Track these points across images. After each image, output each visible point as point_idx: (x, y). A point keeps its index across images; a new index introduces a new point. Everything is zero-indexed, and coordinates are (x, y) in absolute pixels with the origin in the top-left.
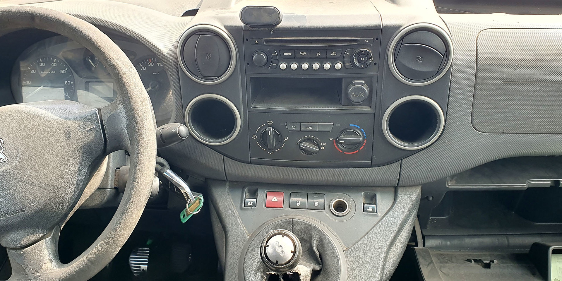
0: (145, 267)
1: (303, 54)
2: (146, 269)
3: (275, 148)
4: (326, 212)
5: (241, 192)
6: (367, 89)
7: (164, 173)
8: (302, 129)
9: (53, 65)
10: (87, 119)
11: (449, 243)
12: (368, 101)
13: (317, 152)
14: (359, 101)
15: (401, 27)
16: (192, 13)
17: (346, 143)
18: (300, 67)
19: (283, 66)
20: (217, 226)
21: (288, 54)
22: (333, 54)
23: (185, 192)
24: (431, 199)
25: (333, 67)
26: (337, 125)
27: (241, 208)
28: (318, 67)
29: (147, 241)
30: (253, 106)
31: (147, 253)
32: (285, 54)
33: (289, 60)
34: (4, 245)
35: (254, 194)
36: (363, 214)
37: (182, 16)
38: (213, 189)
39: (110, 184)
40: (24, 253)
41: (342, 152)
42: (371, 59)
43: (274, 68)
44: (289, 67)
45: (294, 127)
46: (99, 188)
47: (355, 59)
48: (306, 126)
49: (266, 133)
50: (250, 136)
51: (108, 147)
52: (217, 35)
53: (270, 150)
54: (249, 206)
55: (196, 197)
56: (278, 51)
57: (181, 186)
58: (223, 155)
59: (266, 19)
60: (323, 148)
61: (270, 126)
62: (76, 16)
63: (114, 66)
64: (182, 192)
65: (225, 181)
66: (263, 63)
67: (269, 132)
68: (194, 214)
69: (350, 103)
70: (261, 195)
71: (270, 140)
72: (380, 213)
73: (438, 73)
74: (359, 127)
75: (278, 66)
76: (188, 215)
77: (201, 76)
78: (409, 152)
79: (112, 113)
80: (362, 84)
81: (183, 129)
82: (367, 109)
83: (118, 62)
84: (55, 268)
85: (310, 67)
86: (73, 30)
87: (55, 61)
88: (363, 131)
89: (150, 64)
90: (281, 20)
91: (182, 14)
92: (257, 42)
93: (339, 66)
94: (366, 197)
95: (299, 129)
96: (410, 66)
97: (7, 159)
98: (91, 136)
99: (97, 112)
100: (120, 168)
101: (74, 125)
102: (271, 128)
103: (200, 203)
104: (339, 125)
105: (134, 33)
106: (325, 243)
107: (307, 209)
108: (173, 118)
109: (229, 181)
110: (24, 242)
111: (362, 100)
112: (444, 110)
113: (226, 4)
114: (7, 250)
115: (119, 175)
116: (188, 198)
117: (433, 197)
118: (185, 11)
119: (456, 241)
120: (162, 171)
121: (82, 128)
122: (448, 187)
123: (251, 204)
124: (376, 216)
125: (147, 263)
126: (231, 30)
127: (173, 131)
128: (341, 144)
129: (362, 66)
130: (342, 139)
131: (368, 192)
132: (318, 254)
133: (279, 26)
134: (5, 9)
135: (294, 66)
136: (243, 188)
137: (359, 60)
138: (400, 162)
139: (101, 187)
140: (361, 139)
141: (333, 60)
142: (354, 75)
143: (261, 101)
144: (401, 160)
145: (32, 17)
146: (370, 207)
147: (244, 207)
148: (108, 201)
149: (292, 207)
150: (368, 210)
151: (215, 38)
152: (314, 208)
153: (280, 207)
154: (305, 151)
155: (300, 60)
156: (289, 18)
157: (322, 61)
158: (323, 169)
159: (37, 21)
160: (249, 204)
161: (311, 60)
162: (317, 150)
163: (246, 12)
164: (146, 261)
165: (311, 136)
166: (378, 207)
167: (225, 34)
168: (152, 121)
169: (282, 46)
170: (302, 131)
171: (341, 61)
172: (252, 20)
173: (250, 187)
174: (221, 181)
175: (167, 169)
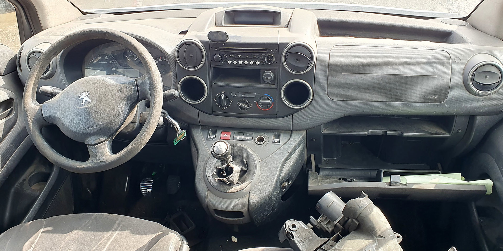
0: (150, 190)
1: (240, 56)
2: (151, 191)
3: (226, 106)
4: (253, 142)
5: (207, 132)
6: (273, 76)
7: (166, 117)
8: (240, 96)
9: (105, 58)
10: (130, 84)
11: (334, 173)
12: (273, 82)
13: (248, 109)
14: (269, 82)
15: (289, 44)
16: (184, 33)
17: (263, 104)
18: (238, 63)
19: (229, 62)
20: (194, 149)
21: (232, 56)
22: (255, 57)
23: (176, 127)
24: (314, 140)
25: (255, 63)
26: (258, 94)
27: (207, 140)
28: (247, 63)
29: (153, 172)
30: (214, 83)
31: (152, 181)
32: (230, 56)
33: (232, 59)
34: (86, 143)
35: (214, 133)
36: (272, 143)
37: (179, 34)
38: (193, 130)
39: (138, 120)
40: (97, 147)
41: (261, 109)
42: (274, 60)
43: (225, 63)
44: (232, 63)
45: (235, 95)
46: (131, 123)
47: (266, 60)
48: (242, 94)
49: (221, 97)
50: (213, 99)
51: (139, 98)
52: (196, 45)
53: (223, 107)
54: (211, 139)
55: (183, 131)
56: (227, 54)
57: (175, 124)
58: (198, 110)
59: (221, 38)
60: (251, 107)
61: (223, 94)
62: (125, 33)
63: (144, 59)
64: (175, 127)
65: (199, 125)
66: (219, 60)
67: (222, 97)
68: (181, 140)
69: (264, 83)
70: (218, 133)
71: (223, 101)
72: (281, 143)
73: (308, 67)
74: (270, 96)
75: (227, 62)
76: (178, 141)
77: (188, 66)
78: (296, 110)
79: (142, 81)
80: (270, 73)
81: (176, 93)
82: (273, 86)
83: (146, 57)
84: (111, 155)
85: (243, 63)
86: (124, 40)
87: (107, 56)
88: (272, 98)
89: (160, 60)
90: (228, 39)
91: (179, 33)
92: (216, 49)
93: (258, 63)
94: (275, 135)
95: (238, 96)
96: (293, 64)
97: (91, 101)
98: (132, 92)
99: (135, 80)
100: (143, 113)
101: (123, 86)
102: (223, 95)
103: (184, 134)
104: (259, 94)
105: (153, 43)
106: (250, 156)
107: (243, 141)
108: (172, 87)
109: (202, 125)
110: (96, 142)
111: (270, 81)
112: (312, 88)
113: (202, 29)
114: (88, 146)
115: (142, 117)
116: (178, 131)
117: (316, 139)
118: (181, 31)
119: (339, 172)
120: (165, 116)
121: (127, 88)
122: (322, 132)
123: (213, 138)
124: (279, 145)
125: (151, 187)
126: (203, 42)
127: (171, 93)
128: (260, 104)
129: (270, 63)
130: (261, 102)
131: (277, 133)
132: (246, 162)
133: (227, 41)
134: (92, 29)
135: (235, 62)
136: (209, 129)
137: (268, 60)
138: (292, 115)
139: (133, 122)
140: (270, 102)
141: (255, 60)
142: (266, 68)
143: (219, 81)
144: (292, 114)
145: (104, 33)
146: (276, 140)
147: (208, 139)
148: (136, 129)
149: (235, 139)
150: (275, 142)
151: (195, 46)
152: (247, 140)
153: (228, 139)
154: (242, 108)
155: (238, 59)
156: (232, 37)
157: (249, 60)
158: (252, 119)
159: (107, 35)
160: (211, 137)
161: (243, 60)
162: (248, 107)
163: (211, 34)
164: (151, 186)
165: (244, 100)
166: (280, 140)
167: (200, 45)
168: (161, 86)
169: (229, 52)
170: (240, 97)
171: (259, 61)
172: (214, 38)
173: (213, 129)
174: (197, 125)
175: (168, 115)
